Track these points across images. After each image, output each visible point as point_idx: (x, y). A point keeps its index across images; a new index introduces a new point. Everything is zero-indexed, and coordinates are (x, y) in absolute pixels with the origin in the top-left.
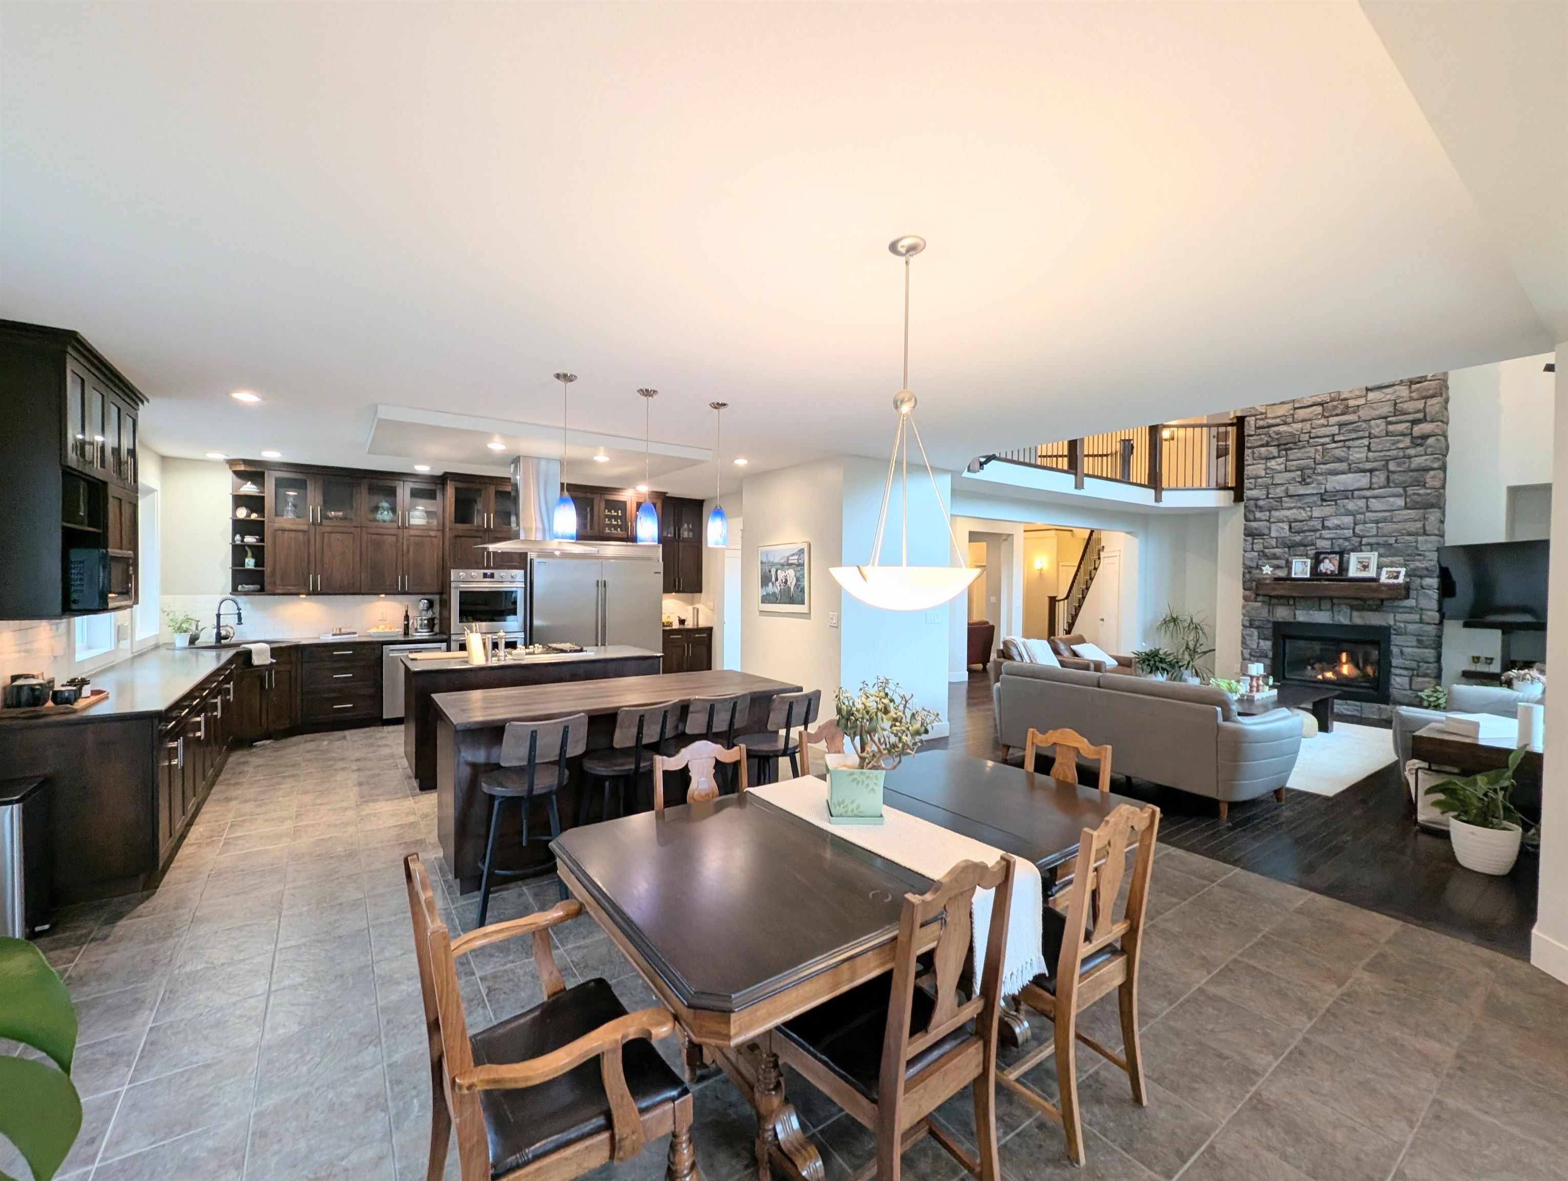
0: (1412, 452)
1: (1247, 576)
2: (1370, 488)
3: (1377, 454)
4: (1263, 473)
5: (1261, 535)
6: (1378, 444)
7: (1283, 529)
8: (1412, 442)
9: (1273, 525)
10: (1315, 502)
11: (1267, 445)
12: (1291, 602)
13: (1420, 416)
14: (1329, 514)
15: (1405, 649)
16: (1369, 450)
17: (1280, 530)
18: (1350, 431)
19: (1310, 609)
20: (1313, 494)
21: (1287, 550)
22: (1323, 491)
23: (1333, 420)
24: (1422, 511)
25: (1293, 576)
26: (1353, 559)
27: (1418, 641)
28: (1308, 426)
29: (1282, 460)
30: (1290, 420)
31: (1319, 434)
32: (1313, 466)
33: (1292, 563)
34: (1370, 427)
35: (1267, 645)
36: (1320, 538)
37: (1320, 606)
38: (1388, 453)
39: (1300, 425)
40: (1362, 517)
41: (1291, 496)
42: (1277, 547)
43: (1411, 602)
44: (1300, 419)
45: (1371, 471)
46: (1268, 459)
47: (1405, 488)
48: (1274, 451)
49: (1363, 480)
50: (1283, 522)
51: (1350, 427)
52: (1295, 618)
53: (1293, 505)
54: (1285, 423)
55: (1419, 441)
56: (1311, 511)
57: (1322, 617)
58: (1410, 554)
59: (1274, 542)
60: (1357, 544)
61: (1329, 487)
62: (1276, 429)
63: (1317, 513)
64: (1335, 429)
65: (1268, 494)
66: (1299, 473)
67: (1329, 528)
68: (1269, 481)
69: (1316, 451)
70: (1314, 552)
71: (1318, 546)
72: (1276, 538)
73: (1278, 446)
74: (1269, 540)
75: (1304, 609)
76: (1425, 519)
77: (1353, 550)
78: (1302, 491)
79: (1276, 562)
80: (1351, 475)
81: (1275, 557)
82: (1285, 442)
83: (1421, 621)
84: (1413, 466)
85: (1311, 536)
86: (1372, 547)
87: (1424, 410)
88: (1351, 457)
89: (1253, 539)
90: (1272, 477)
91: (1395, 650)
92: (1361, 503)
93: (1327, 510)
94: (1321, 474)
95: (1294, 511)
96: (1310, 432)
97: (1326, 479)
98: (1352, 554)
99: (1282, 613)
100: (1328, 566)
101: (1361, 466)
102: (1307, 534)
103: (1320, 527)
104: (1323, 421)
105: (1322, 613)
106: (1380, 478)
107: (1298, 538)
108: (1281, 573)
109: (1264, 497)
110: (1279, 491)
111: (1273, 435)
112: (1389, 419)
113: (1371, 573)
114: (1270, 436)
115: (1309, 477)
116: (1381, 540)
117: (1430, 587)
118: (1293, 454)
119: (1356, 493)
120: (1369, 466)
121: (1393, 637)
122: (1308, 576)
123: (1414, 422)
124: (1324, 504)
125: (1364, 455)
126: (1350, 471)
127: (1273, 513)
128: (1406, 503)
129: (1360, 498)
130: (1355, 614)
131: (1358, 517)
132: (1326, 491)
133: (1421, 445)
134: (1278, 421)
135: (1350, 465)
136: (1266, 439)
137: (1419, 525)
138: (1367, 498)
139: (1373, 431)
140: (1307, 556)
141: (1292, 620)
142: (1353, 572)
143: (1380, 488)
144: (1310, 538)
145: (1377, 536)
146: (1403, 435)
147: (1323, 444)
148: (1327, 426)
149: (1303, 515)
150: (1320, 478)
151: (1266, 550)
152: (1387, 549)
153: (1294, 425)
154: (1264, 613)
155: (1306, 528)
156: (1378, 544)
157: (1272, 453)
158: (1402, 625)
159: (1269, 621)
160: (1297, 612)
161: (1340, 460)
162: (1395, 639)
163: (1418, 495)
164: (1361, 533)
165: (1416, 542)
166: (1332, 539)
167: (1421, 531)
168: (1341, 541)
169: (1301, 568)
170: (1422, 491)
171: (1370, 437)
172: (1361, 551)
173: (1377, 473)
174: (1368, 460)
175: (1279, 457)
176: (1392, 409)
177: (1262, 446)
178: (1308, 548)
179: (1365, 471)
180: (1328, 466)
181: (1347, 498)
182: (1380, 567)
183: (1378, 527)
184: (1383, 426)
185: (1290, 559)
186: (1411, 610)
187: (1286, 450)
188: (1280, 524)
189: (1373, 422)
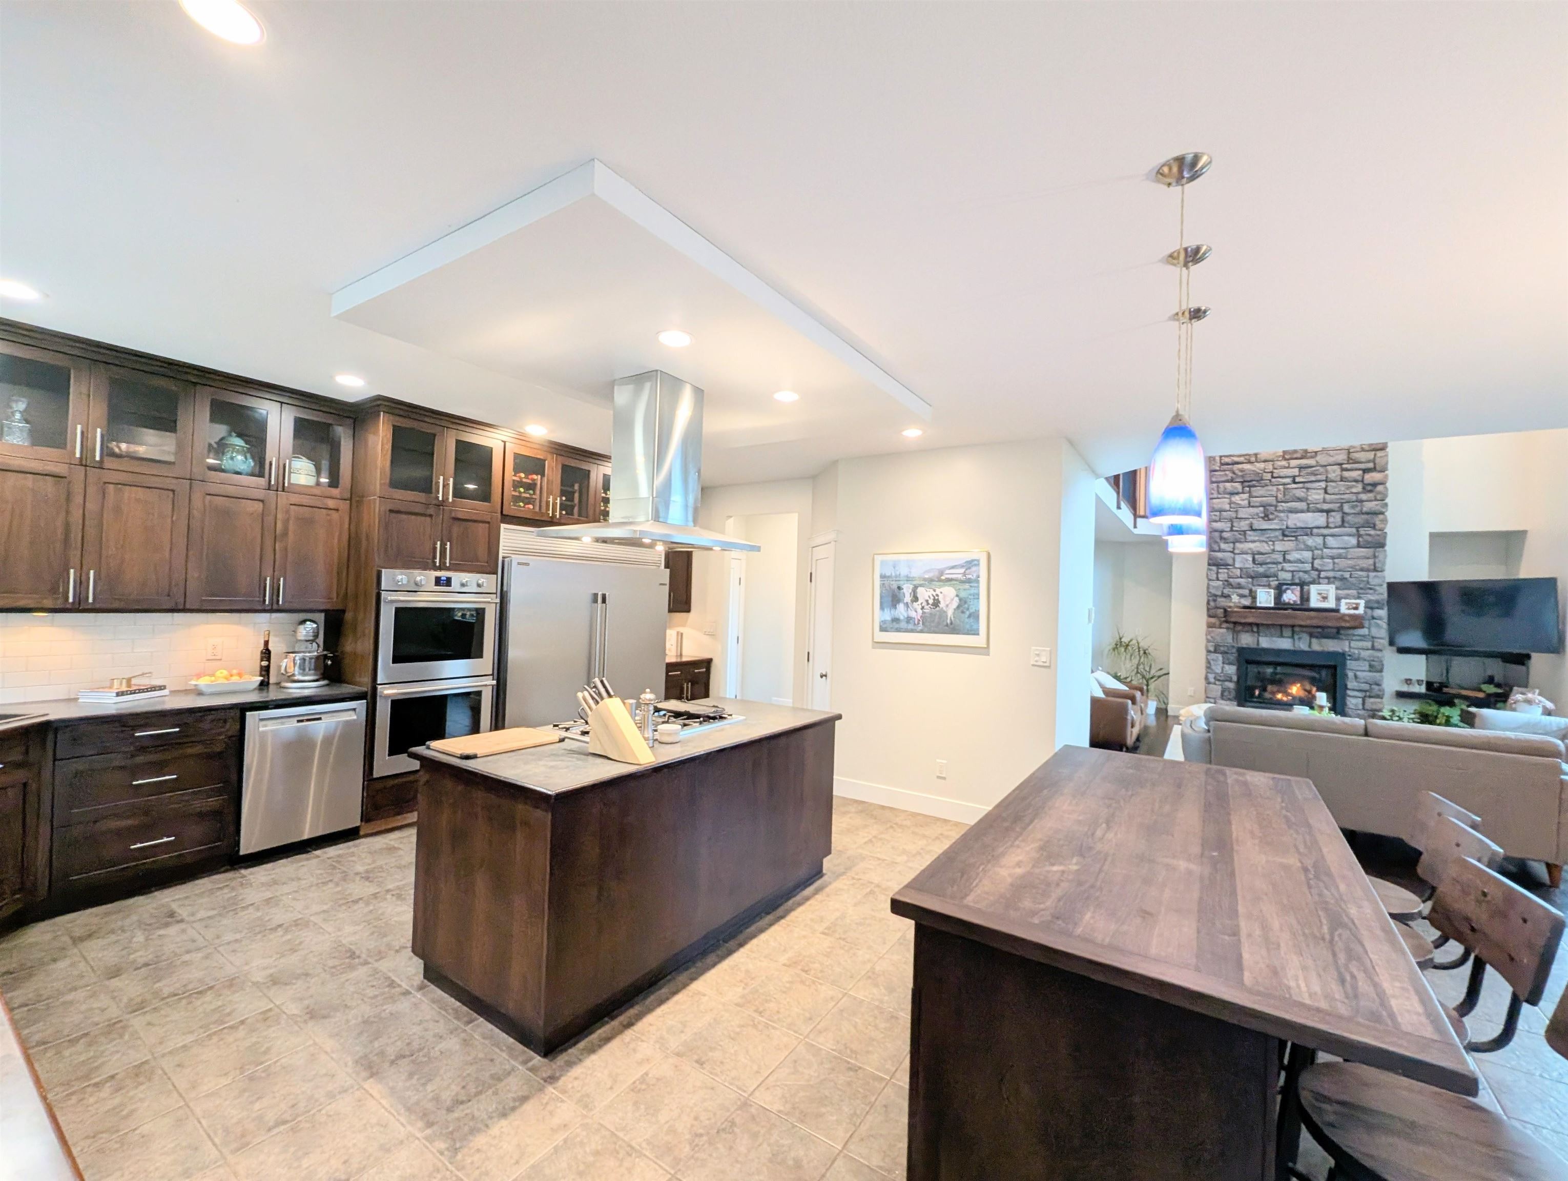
0: (1363, 497)
1: (1212, 604)
2: (1327, 527)
3: (1333, 497)
4: (1227, 507)
5: (1226, 565)
6: (1335, 487)
7: (1247, 560)
8: (1364, 488)
9: (1237, 556)
10: (1276, 537)
11: (1232, 481)
12: (1255, 629)
13: (1371, 465)
14: (1289, 549)
15: (1358, 673)
16: (1326, 492)
17: (1243, 562)
18: (1308, 474)
19: (1272, 636)
20: (1276, 530)
21: (1250, 580)
22: (1284, 527)
23: (1294, 463)
24: (1372, 550)
25: (1258, 605)
26: (1314, 590)
27: (1370, 666)
28: (1270, 467)
29: (1246, 496)
30: (1253, 459)
31: (1282, 474)
32: (1274, 503)
33: (1256, 592)
34: (1327, 471)
35: (1232, 670)
36: (1282, 570)
37: (1282, 632)
38: (1342, 497)
39: (1262, 465)
40: (1319, 552)
41: (1256, 530)
42: (1241, 577)
43: (1364, 631)
44: (1263, 459)
45: (1328, 512)
46: (1232, 494)
47: (1357, 528)
48: (1238, 486)
49: (1321, 519)
50: (1247, 554)
51: (1309, 470)
52: (1258, 644)
53: (1257, 538)
54: (1249, 462)
55: (1369, 488)
56: (1273, 545)
57: (1284, 644)
58: (1363, 588)
59: (1238, 572)
60: (1316, 577)
61: (1291, 523)
62: (1240, 466)
63: (1279, 546)
64: (1296, 472)
65: (1232, 526)
66: (1262, 509)
67: (1290, 562)
68: (1234, 515)
69: (1278, 490)
70: (1277, 583)
71: (1280, 577)
72: (1241, 569)
73: (1242, 482)
74: (1234, 570)
75: (1266, 636)
76: (1375, 557)
77: (1313, 582)
78: (1265, 525)
79: (1241, 591)
80: (1310, 514)
81: (1240, 586)
82: (1249, 479)
83: (1373, 648)
84: (1365, 509)
85: (1274, 568)
86: (1329, 580)
87: (1374, 461)
88: (1310, 498)
89: (1218, 569)
90: (1236, 511)
91: (1350, 674)
92: (1319, 540)
93: (1288, 545)
94: (1283, 511)
95: (1257, 544)
96: (1272, 472)
97: (1287, 517)
98: (1312, 586)
99: (1247, 640)
100: (1291, 596)
101: (1318, 506)
102: (1270, 566)
103: (1281, 560)
104: (1284, 463)
105: (1284, 640)
106: (1336, 518)
107: (1261, 570)
108: (1247, 602)
109: (1228, 529)
110: (1244, 525)
111: (1237, 472)
112: (1344, 466)
113: (1331, 604)
114: (1234, 473)
115: (1272, 513)
116: (1338, 574)
117: (1380, 618)
118: (1258, 491)
119: (1315, 531)
120: (1326, 507)
121: (1348, 662)
122: (1272, 605)
123: (1365, 471)
124: (1286, 539)
125: (1322, 496)
126: (1308, 511)
127: (1238, 545)
128: (1358, 541)
129: (1318, 535)
130: (1314, 641)
131: (1316, 552)
132: (1287, 528)
133: (1371, 491)
134: (1242, 459)
135: (1308, 504)
136: (1230, 475)
137: (1371, 561)
138: (1324, 536)
139: (1329, 476)
140: (1269, 586)
141: (1255, 646)
142: (1315, 603)
143: (1336, 527)
144: (1272, 570)
145: (1333, 570)
146: (1356, 481)
147: (1284, 484)
148: (1288, 467)
149: (1265, 548)
150: (1282, 515)
151: (1231, 580)
152: (1342, 582)
153: (1258, 465)
154: (1229, 638)
155: (1268, 561)
156: (1335, 578)
157: (1236, 488)
158: (1356, 652)
159: (1233, 647)
160: (1260, 639)
161: (1300, 500)
162: (1350, 664)
163: (1369, 535)
164: (1319, 568)
165: (1368, 577)
166: (1292, 571)
167: (1372, 567)
168: (1301, 574)
169: (1265, 598)
170: (1372, 532)
171: (1326, 481)
172: (1319, 583)
173: (1333, 514)
174: (1324, 501)
175: (1243, 493)
176: (1345, 457)
177: (1227, 481)
178: (1271, 579)
179: (1322, 511)
180: (1289, 505)
181: (1307, 535)
182: (1338, 599)
183: (1334, 563)
184: (1338, 472)
185: (1254, 588)
186: (1363, 638)
187: (1249, 487)
188: (1244, 556)
189: (1329, 468)
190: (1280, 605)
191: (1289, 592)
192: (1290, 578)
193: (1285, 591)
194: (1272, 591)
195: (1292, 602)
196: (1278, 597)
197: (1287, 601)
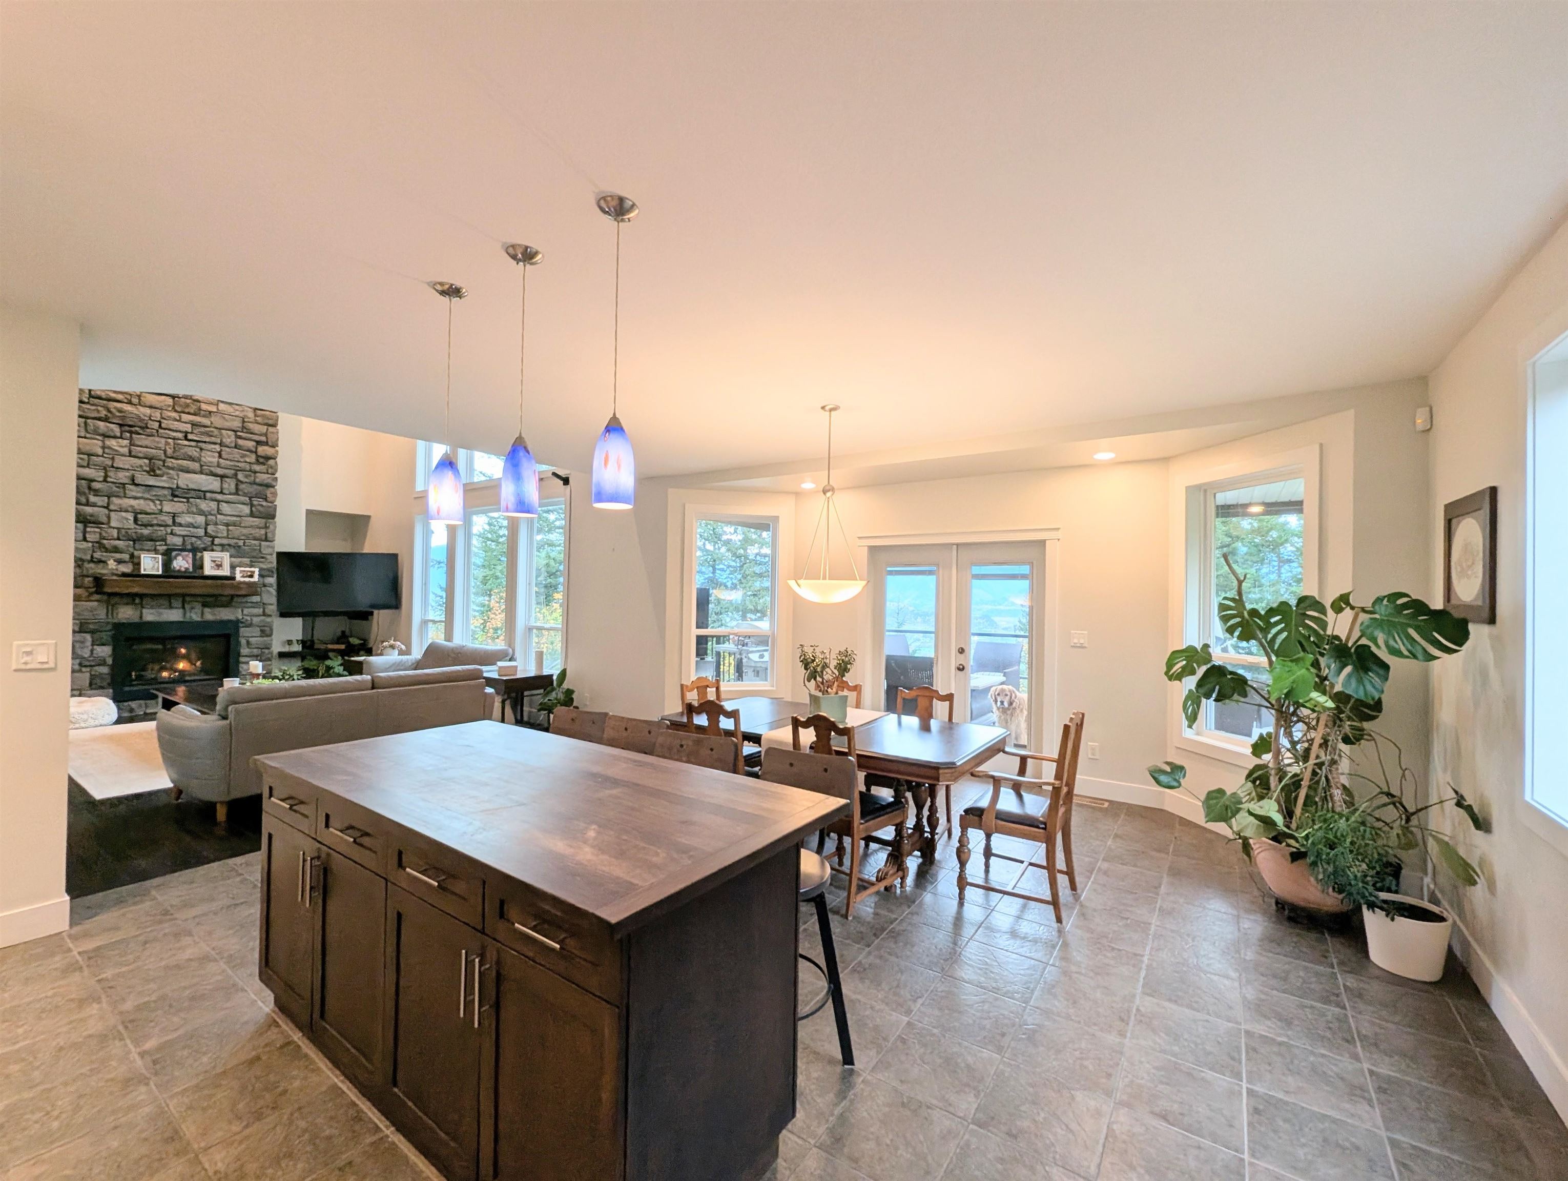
0: (257, 468)
1: (78, 570)
2: (221, 493)
3: (228, 462)
4: (100, 452)
5: (97, 523)
6: (229, 453)
7: (127, 519)
8: (257, 460)
9: (113, 514)
10: (165, 496)
11: (106, 420)
12: (137, 601)
13: (263, 439)
14: (180, 510)
15: (251, 639)
16: (220, 456)
17: (121, 521)
18: (202, 433)
19: (160, 606)
20: (163, 488)
21: (131, 543)
22: (175, 486)
23: (185, 417)
24: (264, 521)
25: (142, 572)
26: (207, 557)
27: (262, 631)
28: (157, 415)
29: (126, 442)
30: (135, 400)
31: (171, 427)
32: (163, 457)
33: (139, 557)
34: (221, 434)
35: (105, 651)
36: (172, 533)
37: (170, 602)
38: (237, 464)
39: (148, 411)
40: (214, 518)
41: (137, 485)
42: (118, 539)
43: (256, 599)
44: (148, 404)
45: (222, 477)
46: (105, 436)
47: (250, 498)
48: (117, 430)
49: (214, 484)
50: (127, 511)
51: (203, 429)
52: (141, 617)
53: (139, 495)
54: (130, 403)
55: (261, 460)
56: (161, 504)
57: (174, 615)
58: (255, 558)
59: (115, 533)
60: (209, 543)
61: (182, 484)
62: (118, 405)
63: (168, 507)
64: (188, 428)
65: (106, 476)
66: (147, 461)
67: (180, 525)
68: (110, 463)
69: (167, 444)
70: (165, 547)
71: (168, 542)
72: (118, 529)
73: (121, 425)
74: (110, 530)
75: (152, 607)
76: (266, 527)
77: (205, 549)
78: (152, 481)
79: (118, 556)
80: (203, 477)
81: (116, 550)
82: (130, 423)
83: (264, 614)
84: (257, 480)
85: (161, 531)
86: (223, 547)
87: (266, 435)
88: (203, 459)
89: (85, 527)
90: (113, 459)
91: (243, 641)
92: (213, 505)
93: (178, 506)
94: (172, 469)
95: (142, 501)
96: (160, 422)
97: (178, 475)
98: (205, 553)
99: (126, 613)
100: (181, 563)
101: (212, 469)
102: (156, 528)
103: (170, 522)
104: (174, 415)
105: (174, 611)
106: (230, 485)
107: (146, 532)
108: (127, 569)
109: (101, 479)
110: (123, 477)
111: (113, 410)
112: (239, 434)
113: (226, 572)
114: (109, 411)
115: (159, 469)
116: (232, 542)
117: (271, 585)
118: (140, 440)
119: (208, 495)
120: (219, 471)
121: (242, 630)
122: (160, 572)
123: (259, 443)
124: (176, 499)
125: (215, 460)
126: (201, 473)
127: (114, 500)
128: (251, 511)
129: (213, 500)
130: (207, 610)
131: (210, 517)
132: (178, 487)
133: (263, 464)
134: (120, 397)
135: (201, 466)
136: (104, 413)
137: (263, 531)
138: (219, 501)
139: (224, 440)
140: (156, 551)
141: (137, 620)
142: (208, 570)
143: (230, 494)
144: (160, 533)
145: (227, 537)
146: (251, 451)
147: (174, 439)
148: (179, 421)
149: (151, 507)
150: (171, 472)
151: (105, 542)
152: (237, 551)
153: (142, 409)
154: (101, 613)
155: (155, 522)
156: (229, 545)
157: (112, 430)
158: (249, 618)
159: (108, 623)
160: (144, 611)
161: (191, 459)
162: (243, 631)
163: (262, 506)
164: (213, 534)
165: (260, 545)
166: (184, 536)
167: (264, 537)
168: (194, 539)
169: (151, 564)
170: (264, 503)
171: (221, 444)
172: (213, 550)
173: (226, 479)
174: (219, 466)
175: (121, 438)
176: (240, 425)
177: (100, 419)
178: (158, 543)
179: (216, 475)
180: (180, 462)
181: (200, 498)
182: (233, 567)
183: (228, 530)
184: (233, 438)
185: (136, 553)
186: (255, 605)
187: (131, 432)
188: (124, 514)
189: (223, 431)
190: (168, 572)
191: (180, 558)
192: (180, 543)
193: (175, 558)
194: (160, 557)
195: (183, 569)
196: (167, 565)
197: (178, 568)
